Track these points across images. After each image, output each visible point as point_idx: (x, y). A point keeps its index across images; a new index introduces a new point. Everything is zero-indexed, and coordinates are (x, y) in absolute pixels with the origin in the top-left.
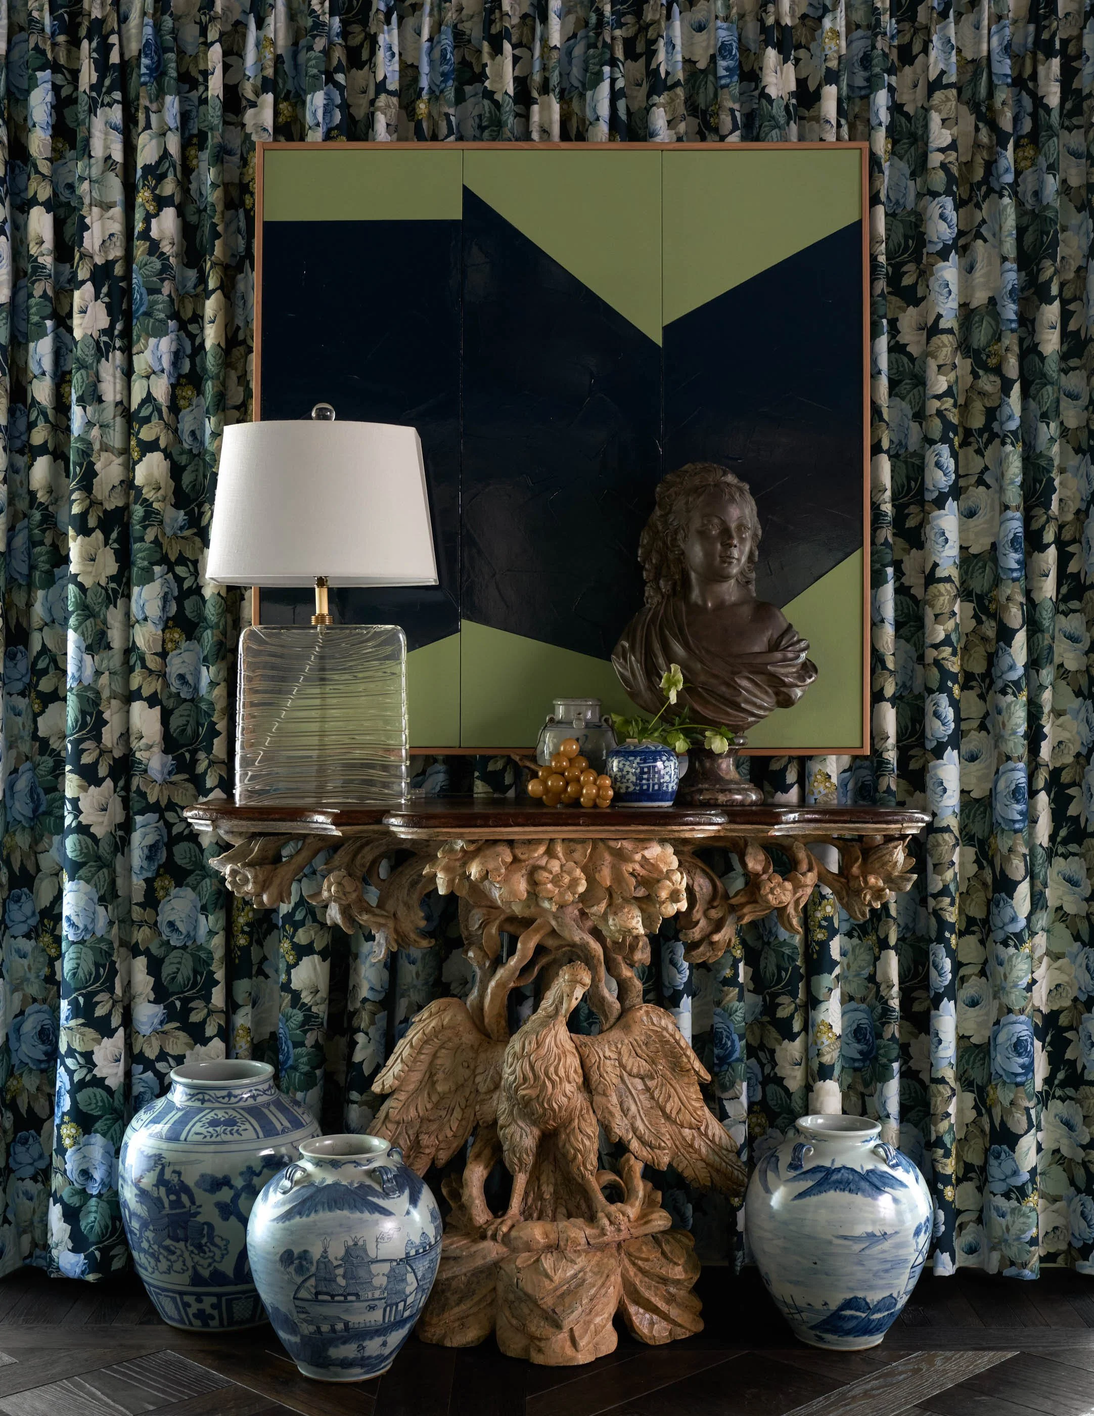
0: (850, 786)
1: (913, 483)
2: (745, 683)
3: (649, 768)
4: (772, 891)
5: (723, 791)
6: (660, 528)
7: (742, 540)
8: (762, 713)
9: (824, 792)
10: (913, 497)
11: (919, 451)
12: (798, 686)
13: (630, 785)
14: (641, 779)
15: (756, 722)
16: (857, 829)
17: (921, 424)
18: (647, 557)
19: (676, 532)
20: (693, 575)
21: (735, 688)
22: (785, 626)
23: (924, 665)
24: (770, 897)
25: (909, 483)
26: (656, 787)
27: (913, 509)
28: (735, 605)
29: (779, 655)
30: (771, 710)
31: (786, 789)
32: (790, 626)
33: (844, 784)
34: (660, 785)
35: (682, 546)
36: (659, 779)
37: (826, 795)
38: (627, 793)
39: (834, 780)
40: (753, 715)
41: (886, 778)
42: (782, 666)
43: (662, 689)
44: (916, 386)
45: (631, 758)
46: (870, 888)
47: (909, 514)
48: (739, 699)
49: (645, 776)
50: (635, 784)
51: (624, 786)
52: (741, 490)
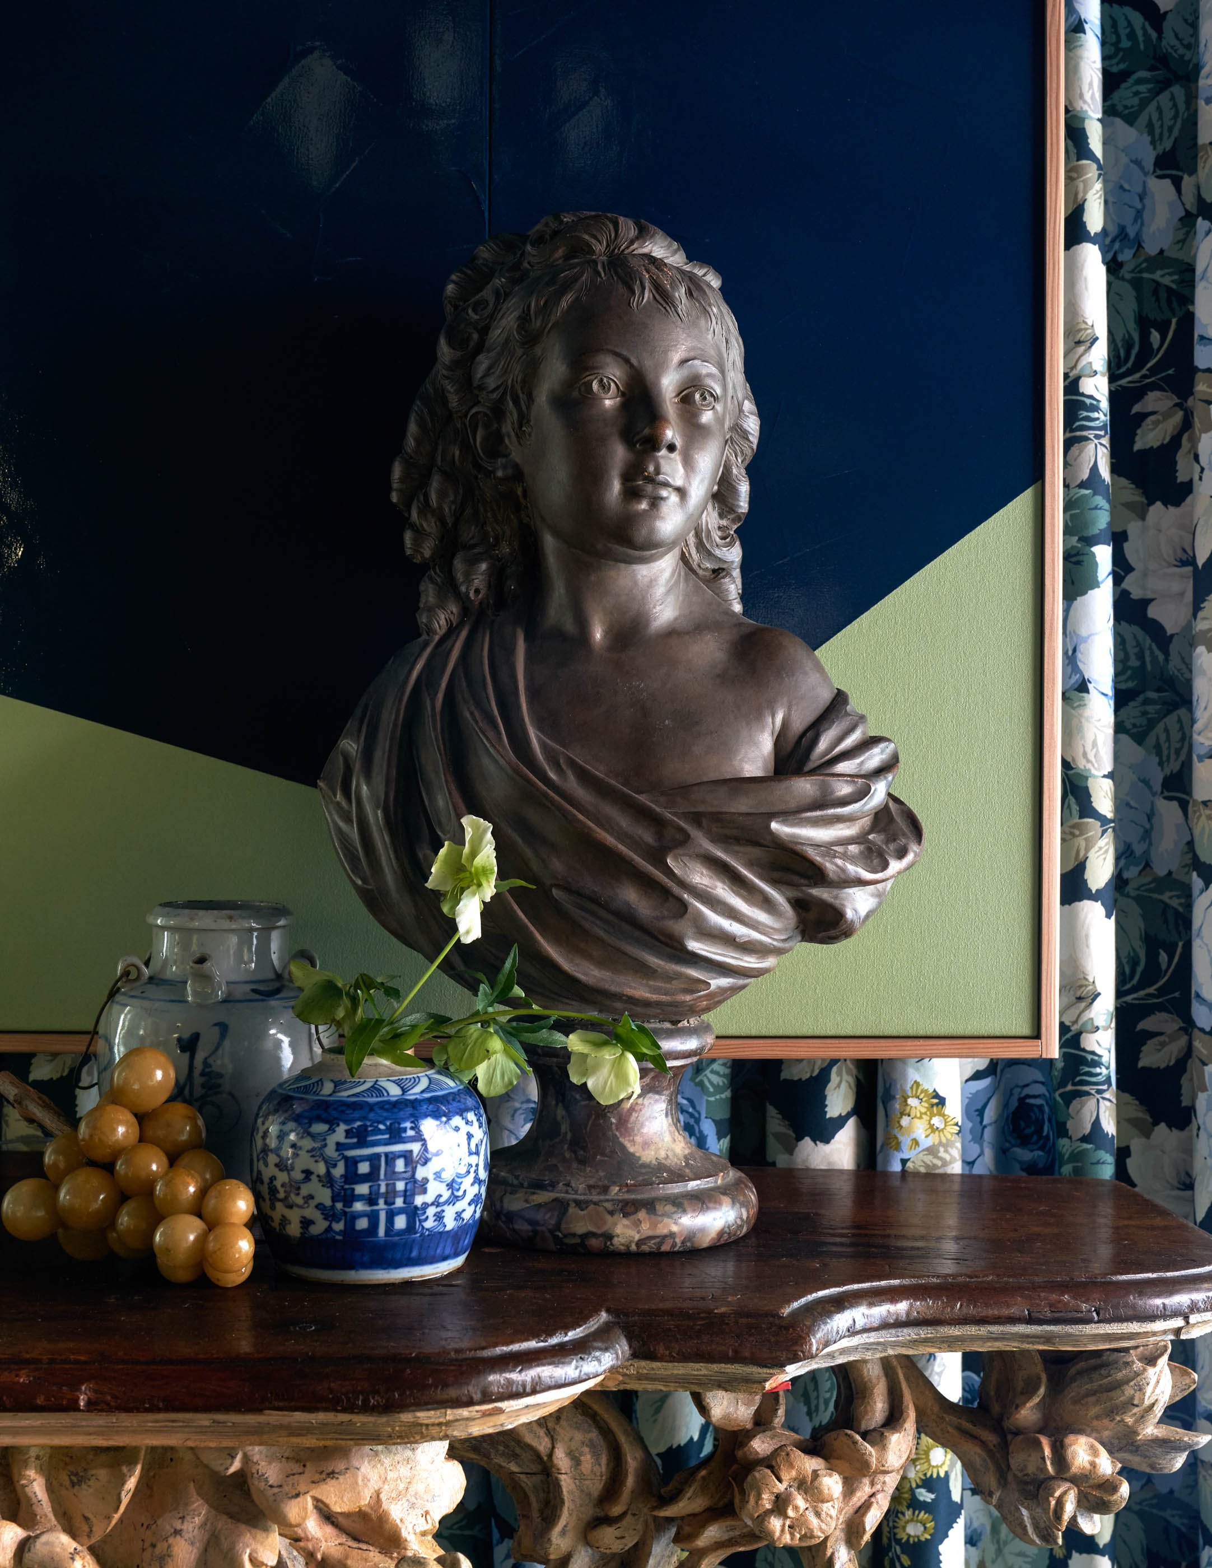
0: (990, 1114)
1: (1155, 336)
2: (700, 877)
3: (374, 1159)
4: (781, 1503)
5: (628, 1208)
6: (454, 401)
7: (694, 431)
8: (750, 962)
9: (926, 1142)
10: (1153, 371)
11: (1172, 253)
12: (861, 883)
13: (316, 1215)
14: (350, 1198)
15: (734, 990)
16: (1048, 1339)
17: (1177, 183)
18: (416, 486)
19: (498, 412)
20: (549, 542)
21: (666, 893)
22: (825, 696)
23: (1184, 805)
24: (775, 1524)
25: (1145, 337)
26: (400, 1222)
27: (1155, 401)
28: (671, 633)
29: (805, 787)
30: (778, 952)
31: (824, 1132)
32: (840, 699)
33: (974, 1110)
34: (414, 1213)
35: (516, 456)
36: (408, 1196)
37: (932, 1151)
38: (306, 1240)
39: (954, 1109)
40: (724, 969)
41: (1091, 1103)
42: (816, 823)
43: (437, 896)
44: (1162, 85)
45: (320, 1128)
46: (1076, 1480)
47: (1143, 416)
48: (677, 927)
49: (363, 1189)
50: (330, 1214)
51: (294, 1217)
52: (695, 288)
